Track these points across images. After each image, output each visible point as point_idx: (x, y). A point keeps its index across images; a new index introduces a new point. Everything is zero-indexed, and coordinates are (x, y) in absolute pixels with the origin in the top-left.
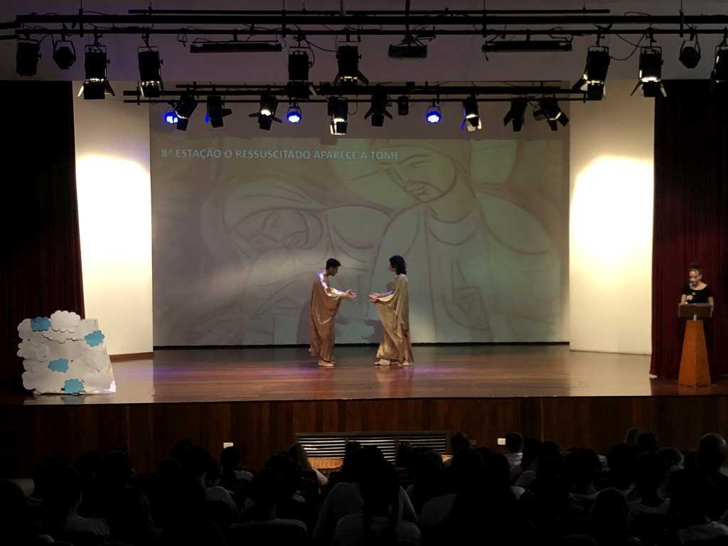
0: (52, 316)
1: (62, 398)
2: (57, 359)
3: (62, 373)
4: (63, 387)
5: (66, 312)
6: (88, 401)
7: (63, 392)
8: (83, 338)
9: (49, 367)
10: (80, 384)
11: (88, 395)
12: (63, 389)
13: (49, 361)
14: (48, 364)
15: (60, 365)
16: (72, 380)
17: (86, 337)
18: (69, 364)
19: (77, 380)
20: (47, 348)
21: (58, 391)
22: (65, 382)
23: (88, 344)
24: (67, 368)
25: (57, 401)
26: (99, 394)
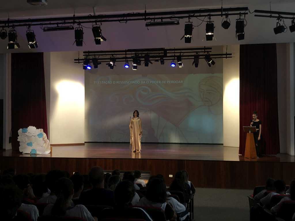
0: (28, 128)
1: (31, 155)
2: (29, 142)
3: (31, 147)
4: (31, 151)
5: (32, 126)
6: (38, 156)
7: (31, 153)
8: (37, 135)
9: (27, 145)
10: (36, 151)
11: (38, 154)
12: (31, 152)
13: (27, 143)
14: (26, 144)
15: (30, 144)
16: (33, 149)
17: (38, 135)
18: (33, 144)
19: (35, 149)
20: (27, 138)
21: (29, 153)
22: (32, 150)
23: (38, 137)
24: (32, 145)
25: (29, 156)
26: (41, 154)
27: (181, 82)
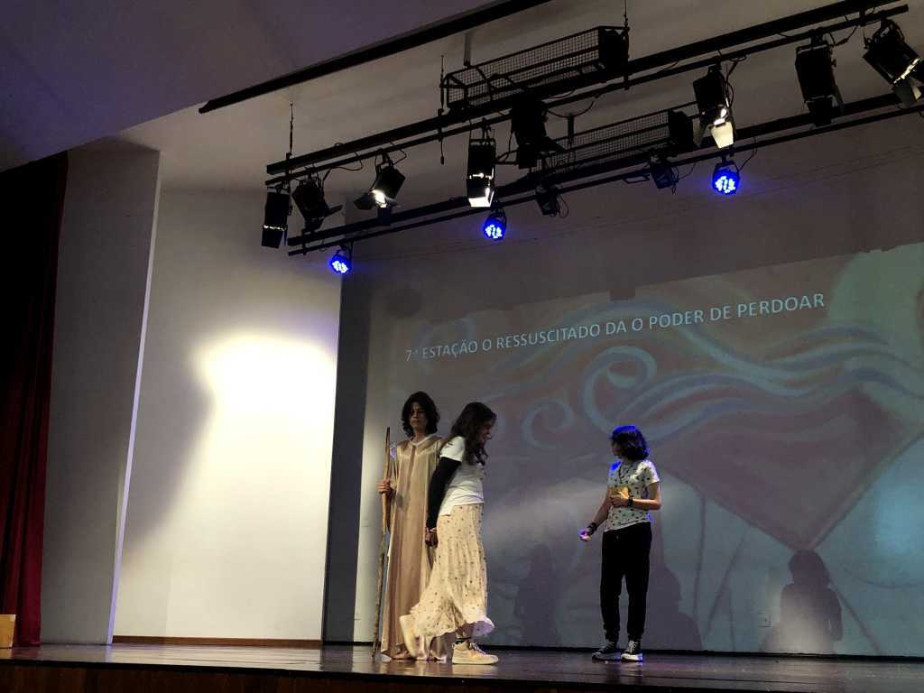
27: (812, 302)
